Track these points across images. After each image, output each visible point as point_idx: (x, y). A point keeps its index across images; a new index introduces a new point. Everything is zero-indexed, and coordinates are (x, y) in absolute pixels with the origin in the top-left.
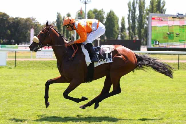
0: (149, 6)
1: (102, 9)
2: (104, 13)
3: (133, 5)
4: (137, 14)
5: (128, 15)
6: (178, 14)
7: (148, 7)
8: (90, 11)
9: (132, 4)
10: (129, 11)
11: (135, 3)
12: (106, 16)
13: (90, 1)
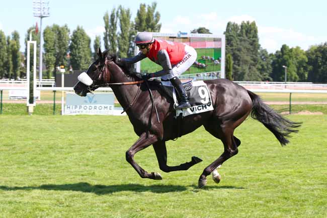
0: (135, 19)
1: (66, 26)
2: (69, 31)
3: (112, 20)
4: (119, 33)
5: (104, 33)
6: (179, 33)
7: (134, 21)
8: (48, 27)
9: (110, 18)
10: (106, 28)
11: (114, 16)
12: (71, 36)
13: (49, 14)
